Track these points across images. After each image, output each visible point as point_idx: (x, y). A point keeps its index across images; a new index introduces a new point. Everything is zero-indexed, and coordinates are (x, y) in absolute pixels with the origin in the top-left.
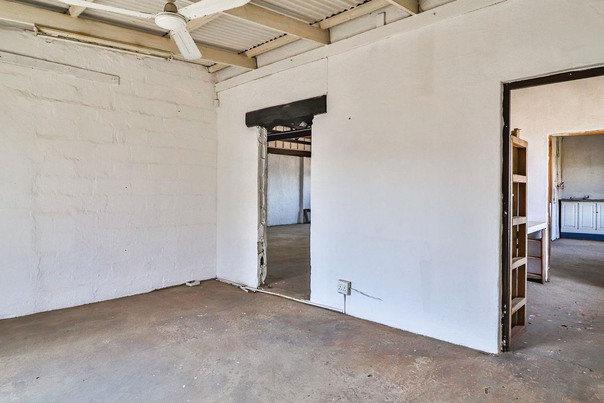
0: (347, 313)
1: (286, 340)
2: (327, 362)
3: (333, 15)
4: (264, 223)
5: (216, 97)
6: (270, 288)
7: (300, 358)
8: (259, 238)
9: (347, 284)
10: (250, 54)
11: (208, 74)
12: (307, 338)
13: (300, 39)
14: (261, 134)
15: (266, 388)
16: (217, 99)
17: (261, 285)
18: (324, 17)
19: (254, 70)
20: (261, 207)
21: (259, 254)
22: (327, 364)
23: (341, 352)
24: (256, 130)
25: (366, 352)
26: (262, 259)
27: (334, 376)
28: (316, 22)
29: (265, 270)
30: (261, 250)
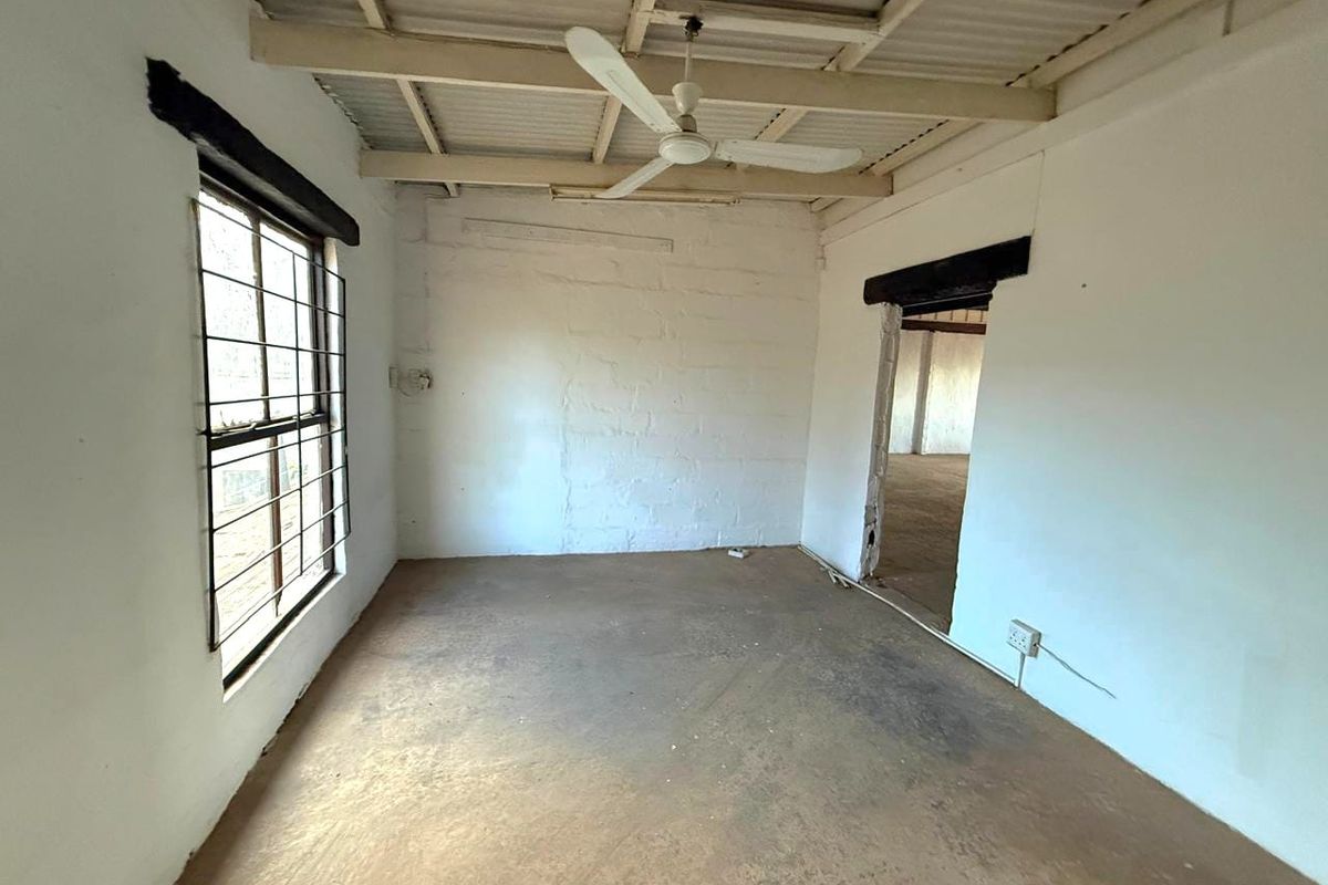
0: (1024, 687)
1: (871, 713)
2: (941, 803)
3: (1068, 48)
4: (881, 473)
5: (820, 254)
6: (881, 586)
7: (887, 768)
8: (869, 499)
9: (1029, 635)
10: (879, 170)
11: (809, 215)
12: (916, 722)
13: (979, 124)
14: (890, 316)
15: (798, 815)
16: (822, 258)
17: (866, 577)
18: (1041, 58)
19: (886, 199)
20: (878, 447)
21: (866, 525)
22: (936, 807)
23: (979, 788)
24: (880, 309)
25: (1042, 815)
26: (872, 536)
27: (943, 847)
28: (1021, 76)
29: (877, 555)
30: (871, 520)
